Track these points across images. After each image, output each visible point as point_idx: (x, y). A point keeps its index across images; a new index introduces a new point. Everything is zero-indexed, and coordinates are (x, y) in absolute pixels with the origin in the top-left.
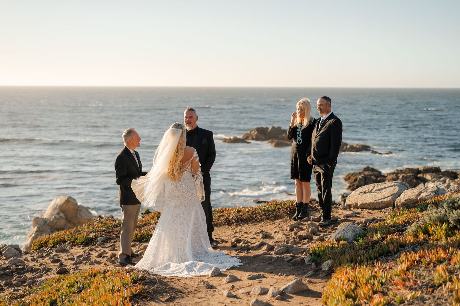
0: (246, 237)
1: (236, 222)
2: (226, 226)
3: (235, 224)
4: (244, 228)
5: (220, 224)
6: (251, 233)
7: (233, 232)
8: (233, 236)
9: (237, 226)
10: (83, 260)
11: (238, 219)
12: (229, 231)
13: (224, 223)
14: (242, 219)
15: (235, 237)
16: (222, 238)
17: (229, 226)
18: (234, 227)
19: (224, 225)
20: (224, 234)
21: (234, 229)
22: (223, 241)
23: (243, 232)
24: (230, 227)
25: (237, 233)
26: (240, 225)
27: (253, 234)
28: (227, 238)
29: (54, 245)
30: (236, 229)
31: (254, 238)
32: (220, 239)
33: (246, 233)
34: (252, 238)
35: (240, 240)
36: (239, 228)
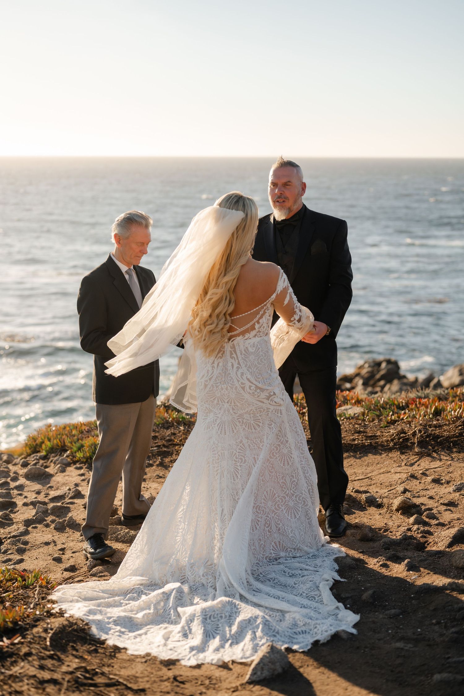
0: (431, 498)
1: (421, 444)
2: (395, 454)
3: (417, 450)
4: (437, 464)
5: (383, 446)
6: (448, 482)
7: (404, 476)
8: (400, 488)
9: (421, 455)
10: (52, 514)
11: (428, 436)
12: (399, 469)
13: (391, 444)
14: (438, 437)
15: (405, 491)
16: (373, 490)
17: (402, 453)
18: (413, 458)
19: (390, 450)
20: (382, 478)
21: (412, 465)
22: (373, 502)
23: (429, 479)
24: (403, 457)
25: (416, 478)
26: (429, 455)
27: (451, 489)
28: (383, 491)
29: (47, 455)
30: (415, 467)
31: (451, 504)
32: (364, 496)
33: (437, 481)
34: (446, 502)
35: (415, 506)
36: (425, 463)
